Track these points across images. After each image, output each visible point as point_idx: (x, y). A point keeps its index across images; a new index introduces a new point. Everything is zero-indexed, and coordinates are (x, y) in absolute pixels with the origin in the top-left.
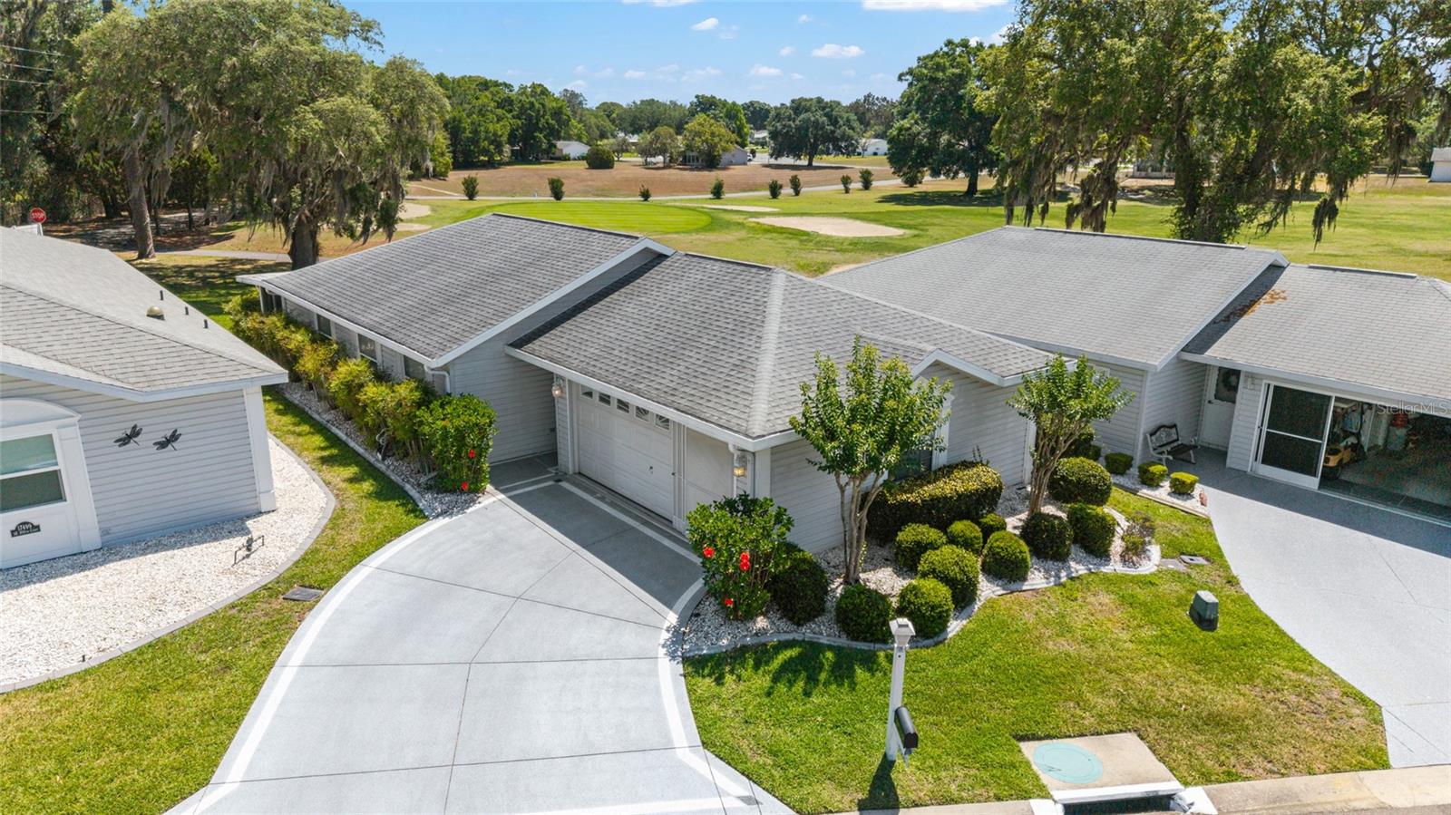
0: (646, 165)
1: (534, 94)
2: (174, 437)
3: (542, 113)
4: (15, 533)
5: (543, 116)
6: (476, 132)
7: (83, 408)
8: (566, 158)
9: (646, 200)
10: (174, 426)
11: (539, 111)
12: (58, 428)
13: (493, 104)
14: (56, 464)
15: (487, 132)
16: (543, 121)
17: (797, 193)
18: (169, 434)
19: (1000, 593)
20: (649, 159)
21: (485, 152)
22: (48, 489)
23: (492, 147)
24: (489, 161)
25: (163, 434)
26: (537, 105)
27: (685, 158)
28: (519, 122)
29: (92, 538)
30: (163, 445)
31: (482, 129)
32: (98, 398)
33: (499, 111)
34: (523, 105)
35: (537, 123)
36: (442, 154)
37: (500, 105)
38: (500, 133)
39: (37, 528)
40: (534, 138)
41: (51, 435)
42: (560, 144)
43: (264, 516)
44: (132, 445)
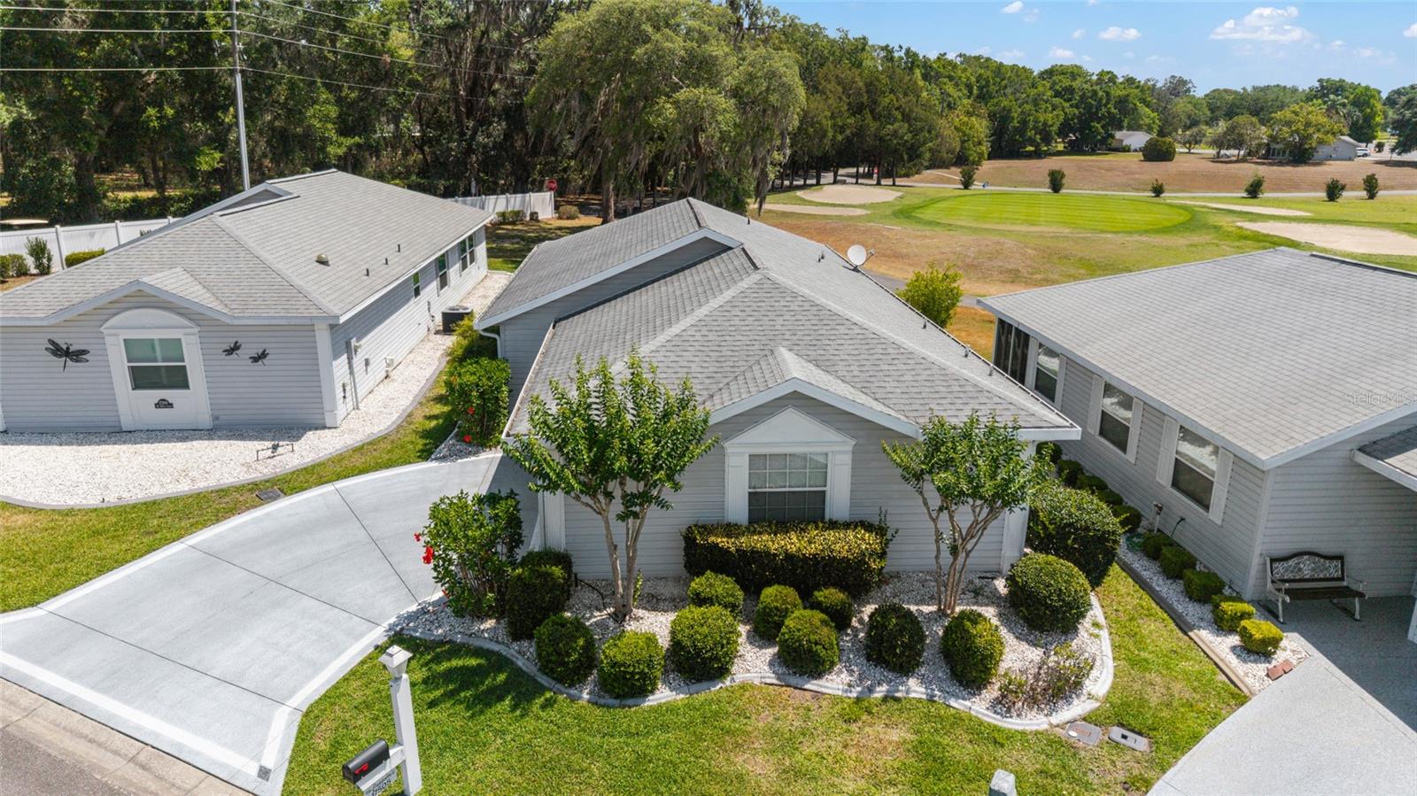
0: (1216, 159)
1: (1100, 81)
2: (263, 355)
3: (1104, 101)
4: (158, 405)
5: (1105, 106)
6: (1024, 123)
7: (201, 322)
8: (1126, 150)
9: (1157, 196)
10: (264, 346)
11: (1101, 99)
12: (186, 334)
13: (1049, 93)
14: (183, 361)
15: (1036, 121)
16: (1104, 109)
17: (1372, 196)
18: (260, 352)
19: (768, 681)
20: (1223, 152)
21: (1032, 142)
22: (177, 378)
23: (1038, 137)
24: (1035, 152)
25: (256, 351)
26: (1100, 93)
27: (1268, 151)
28: (1076, 112)
29: (205, 420)
30: (256, 359)
31: (1031, 118)
32: (217, 323)
33: (1057, 101)
34: (1084, 94)
35: (1097, 113)
36: (980, 143)
37: (1057, 94)
38: (1050, 123)
39: (170, 405)
40: (1090, 128)
41: (180, 340)
42: (1118, 135)
43: (327, 431)
44: (234, 356)
